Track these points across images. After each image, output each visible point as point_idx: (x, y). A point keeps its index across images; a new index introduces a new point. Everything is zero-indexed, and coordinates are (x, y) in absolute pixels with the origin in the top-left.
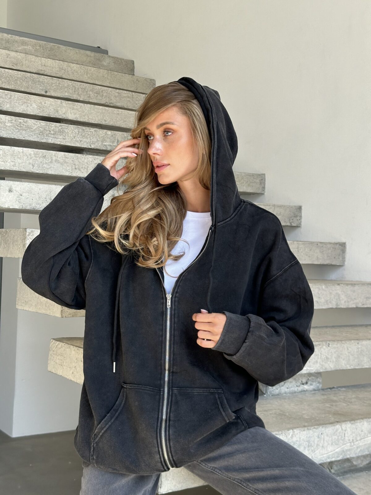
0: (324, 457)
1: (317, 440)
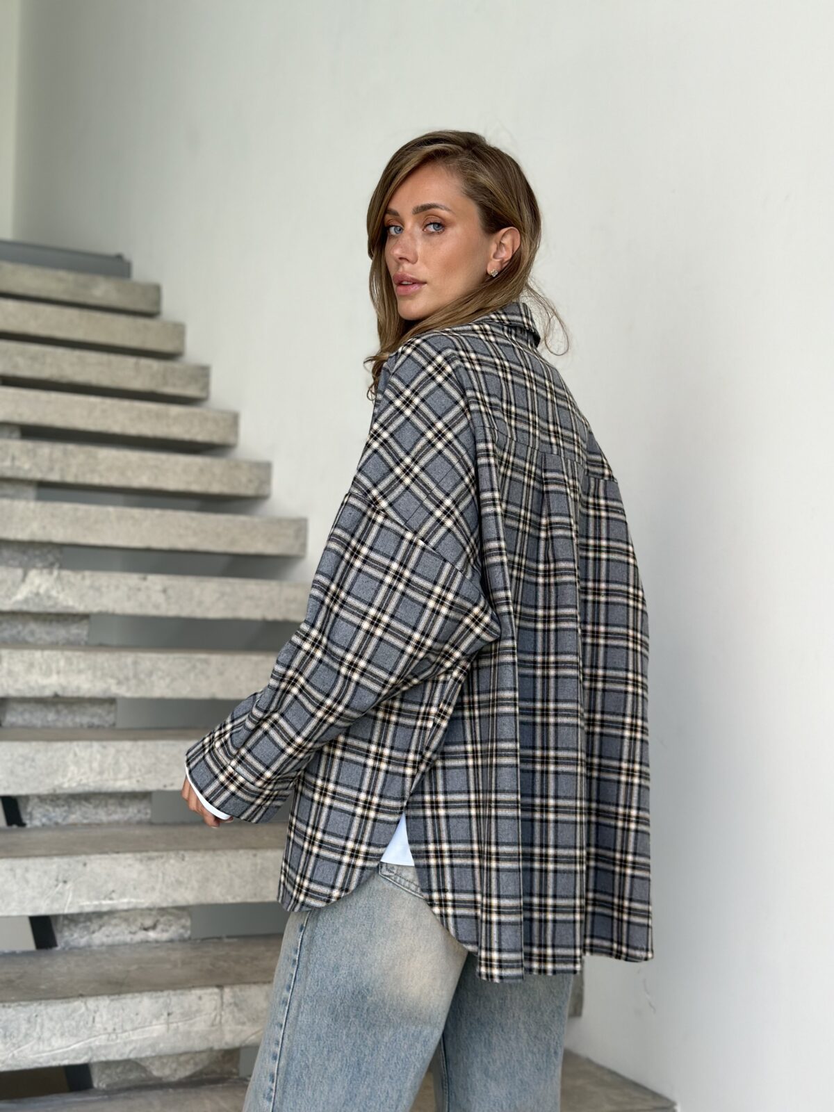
0: (42, 1057)
1: (24, 1027)
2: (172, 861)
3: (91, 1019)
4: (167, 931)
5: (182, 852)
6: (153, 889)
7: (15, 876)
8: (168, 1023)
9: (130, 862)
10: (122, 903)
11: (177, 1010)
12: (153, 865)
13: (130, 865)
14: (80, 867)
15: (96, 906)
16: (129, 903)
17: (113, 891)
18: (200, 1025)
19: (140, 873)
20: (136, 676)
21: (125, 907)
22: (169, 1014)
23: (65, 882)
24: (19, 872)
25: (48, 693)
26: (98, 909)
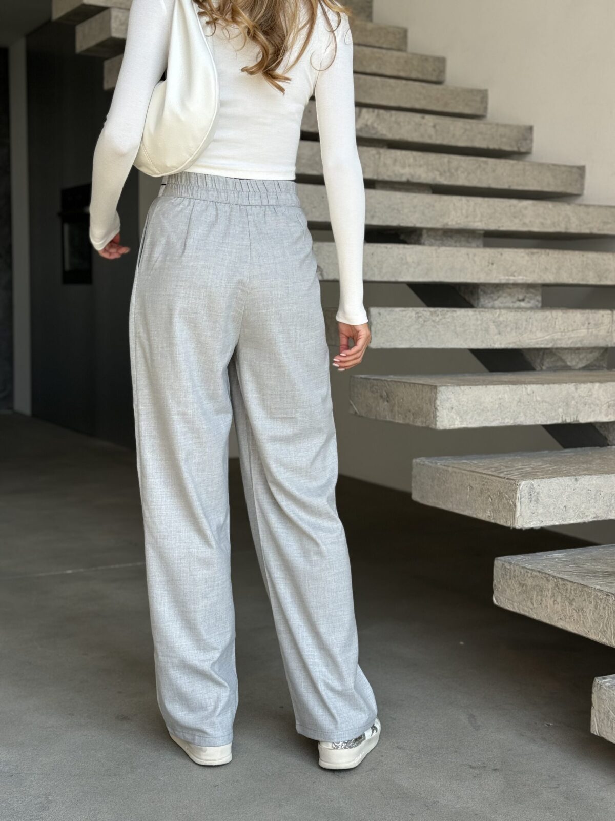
0: (531, 342)
1: (524, 323)
2: (543, 256)
3: (554, 323)
4: (529, 302)
5: (548, 251)
6: (534, 272)
7: (469, 258)
8: (588, 329)
9: (523, 254)
10: (520, 279)
11: (592, 322)
12: (534, 257)
13: (523, 257)
14: (499, 256)
15: (507, 280)
16: (523, 279)
17: (515, 272)
18: (603, 332)
19: (528, 261)
20: (449, 171)
21: (520, 281)
22: (589, 324)
23: (492, 264)
24: (471, 255)
25: (404, 179)
26: (508, 282)
